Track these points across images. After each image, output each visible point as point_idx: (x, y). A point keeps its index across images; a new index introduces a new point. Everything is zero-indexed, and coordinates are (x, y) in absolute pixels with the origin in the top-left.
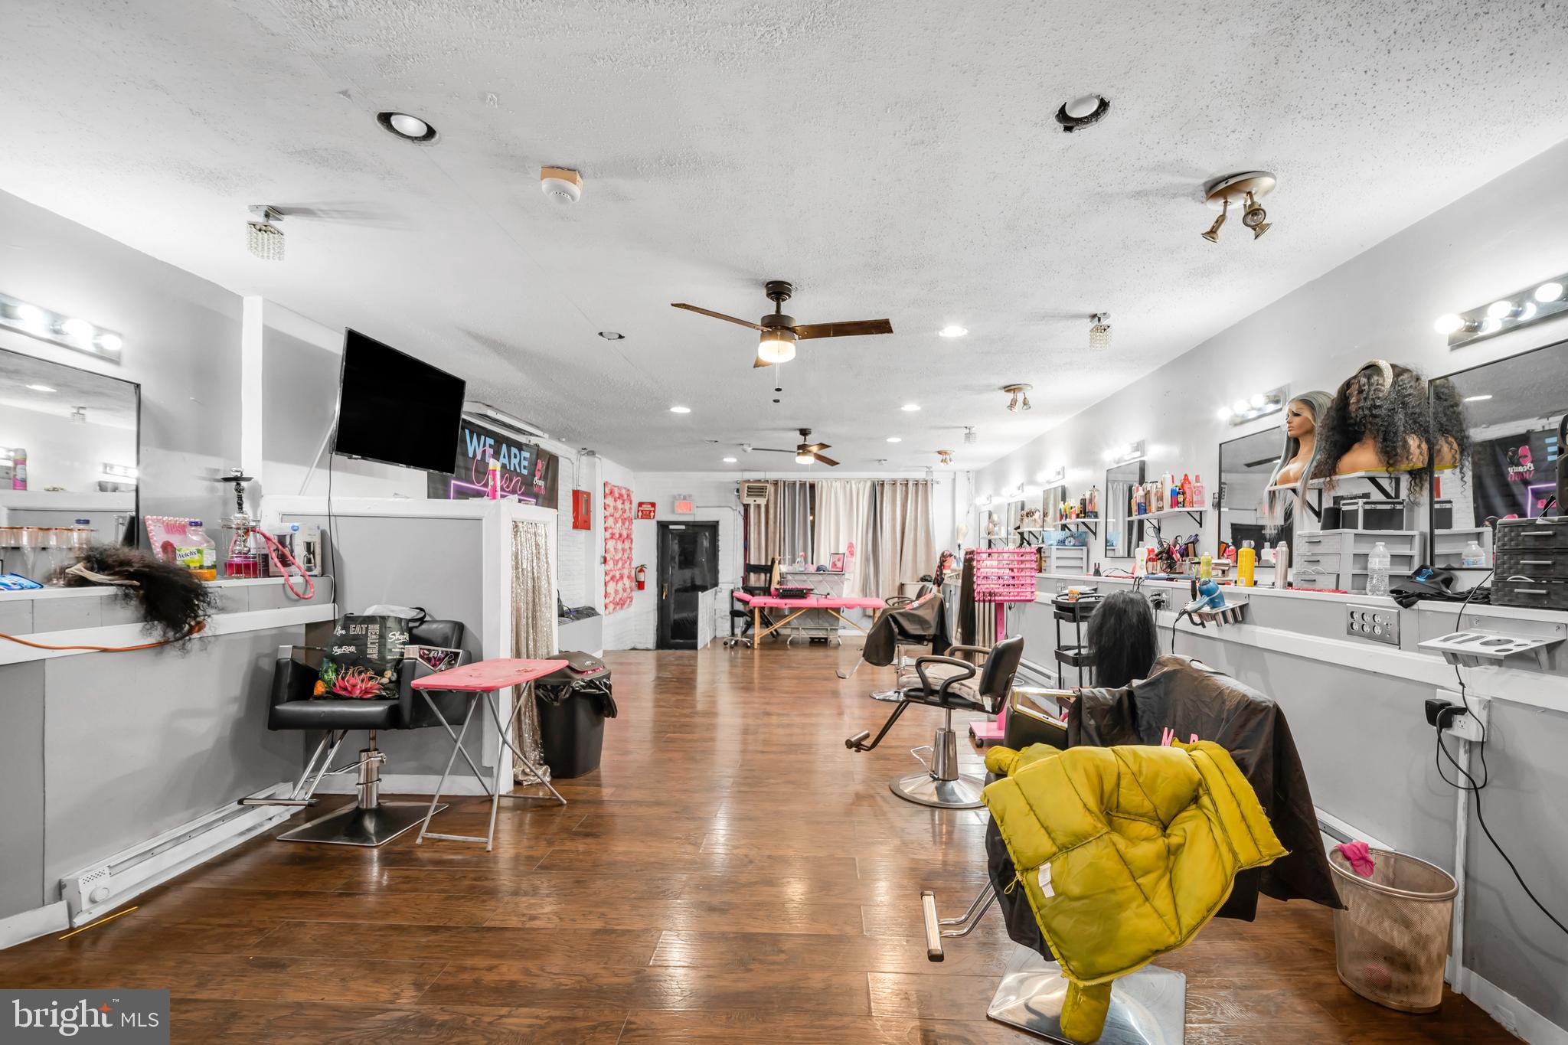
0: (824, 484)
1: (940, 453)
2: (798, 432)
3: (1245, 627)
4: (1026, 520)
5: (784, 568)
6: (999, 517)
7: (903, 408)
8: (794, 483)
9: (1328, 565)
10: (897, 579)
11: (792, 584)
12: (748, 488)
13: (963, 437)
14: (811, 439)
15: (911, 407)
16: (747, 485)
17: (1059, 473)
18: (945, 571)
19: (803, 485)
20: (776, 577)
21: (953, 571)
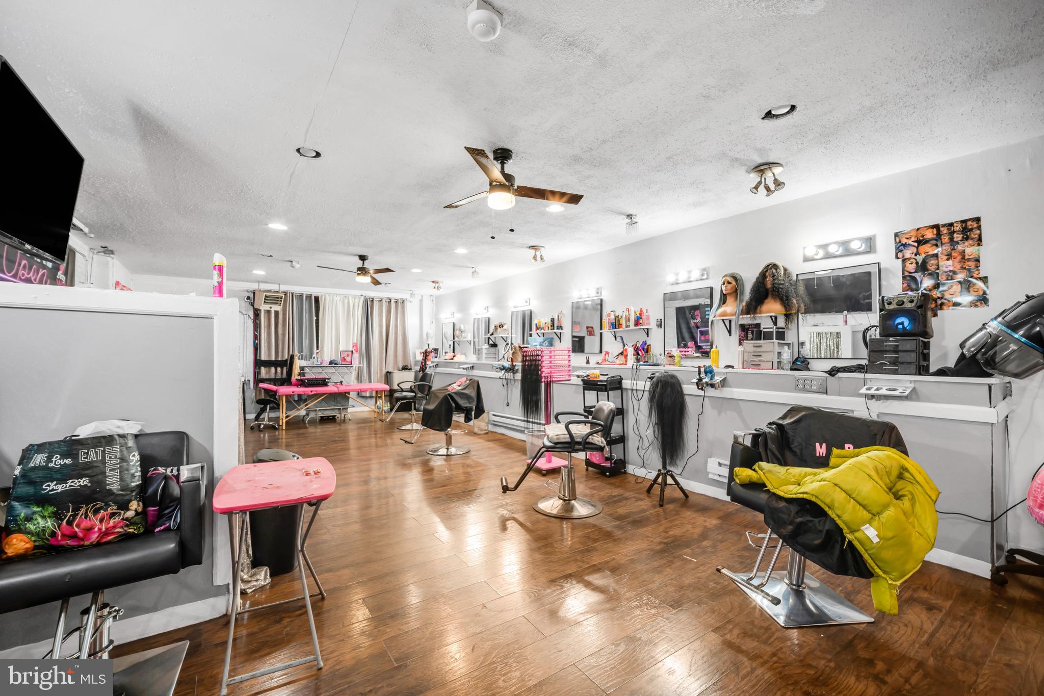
0: (328, 298)
1: (433, 282)
2: (358, 258)
3: (724, 389)
4: (499, 329)
5: (303, 363)
6: (464, 327)
7: (456, 251)
8: (301, 296)
9: (765, 357)
10: (384, 368)
11: (310, 375)
12: (266, 296)
13: (471, 274)
14: (367, 264)
15: (461, 251)
16: (265, 294)
17: (526, 302)
18: (427, 363)
19: (309, 297)
20: (296, 371)
21: (432, 362)
